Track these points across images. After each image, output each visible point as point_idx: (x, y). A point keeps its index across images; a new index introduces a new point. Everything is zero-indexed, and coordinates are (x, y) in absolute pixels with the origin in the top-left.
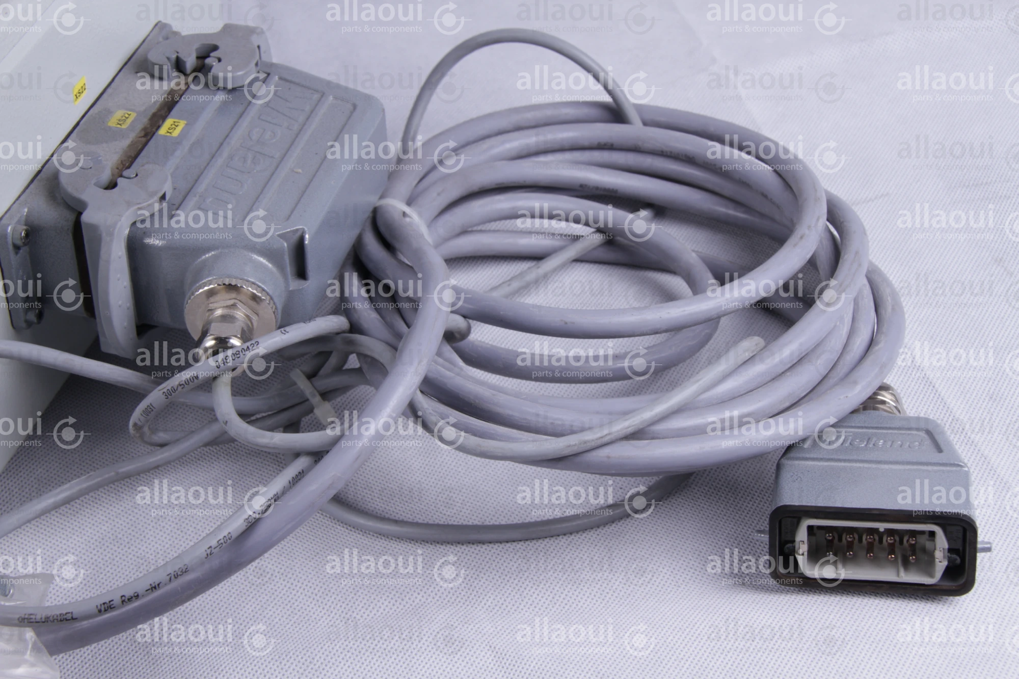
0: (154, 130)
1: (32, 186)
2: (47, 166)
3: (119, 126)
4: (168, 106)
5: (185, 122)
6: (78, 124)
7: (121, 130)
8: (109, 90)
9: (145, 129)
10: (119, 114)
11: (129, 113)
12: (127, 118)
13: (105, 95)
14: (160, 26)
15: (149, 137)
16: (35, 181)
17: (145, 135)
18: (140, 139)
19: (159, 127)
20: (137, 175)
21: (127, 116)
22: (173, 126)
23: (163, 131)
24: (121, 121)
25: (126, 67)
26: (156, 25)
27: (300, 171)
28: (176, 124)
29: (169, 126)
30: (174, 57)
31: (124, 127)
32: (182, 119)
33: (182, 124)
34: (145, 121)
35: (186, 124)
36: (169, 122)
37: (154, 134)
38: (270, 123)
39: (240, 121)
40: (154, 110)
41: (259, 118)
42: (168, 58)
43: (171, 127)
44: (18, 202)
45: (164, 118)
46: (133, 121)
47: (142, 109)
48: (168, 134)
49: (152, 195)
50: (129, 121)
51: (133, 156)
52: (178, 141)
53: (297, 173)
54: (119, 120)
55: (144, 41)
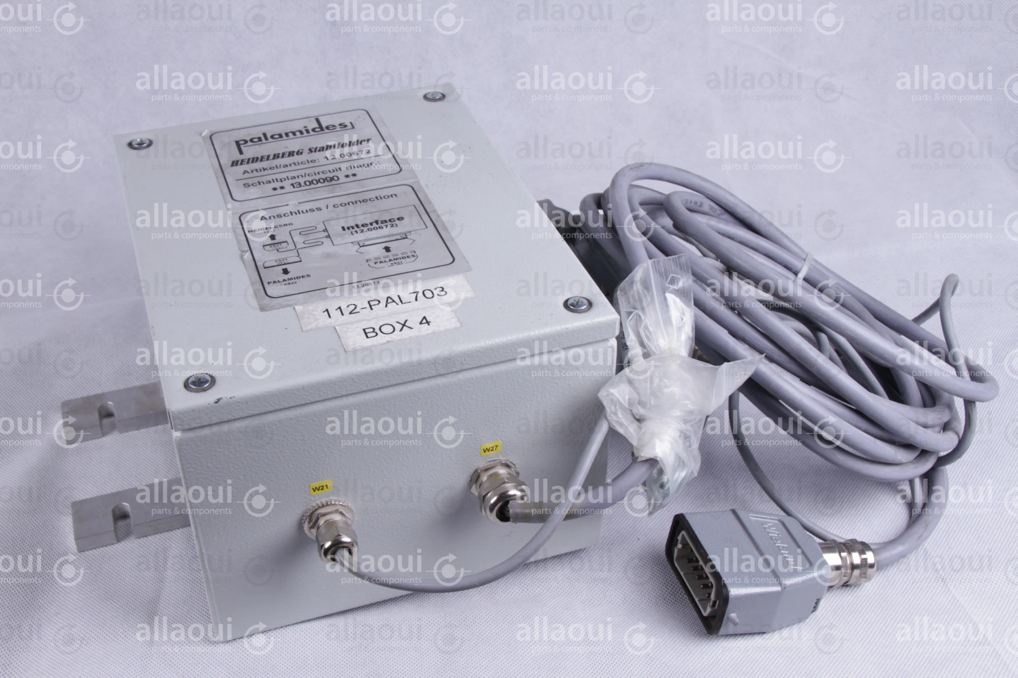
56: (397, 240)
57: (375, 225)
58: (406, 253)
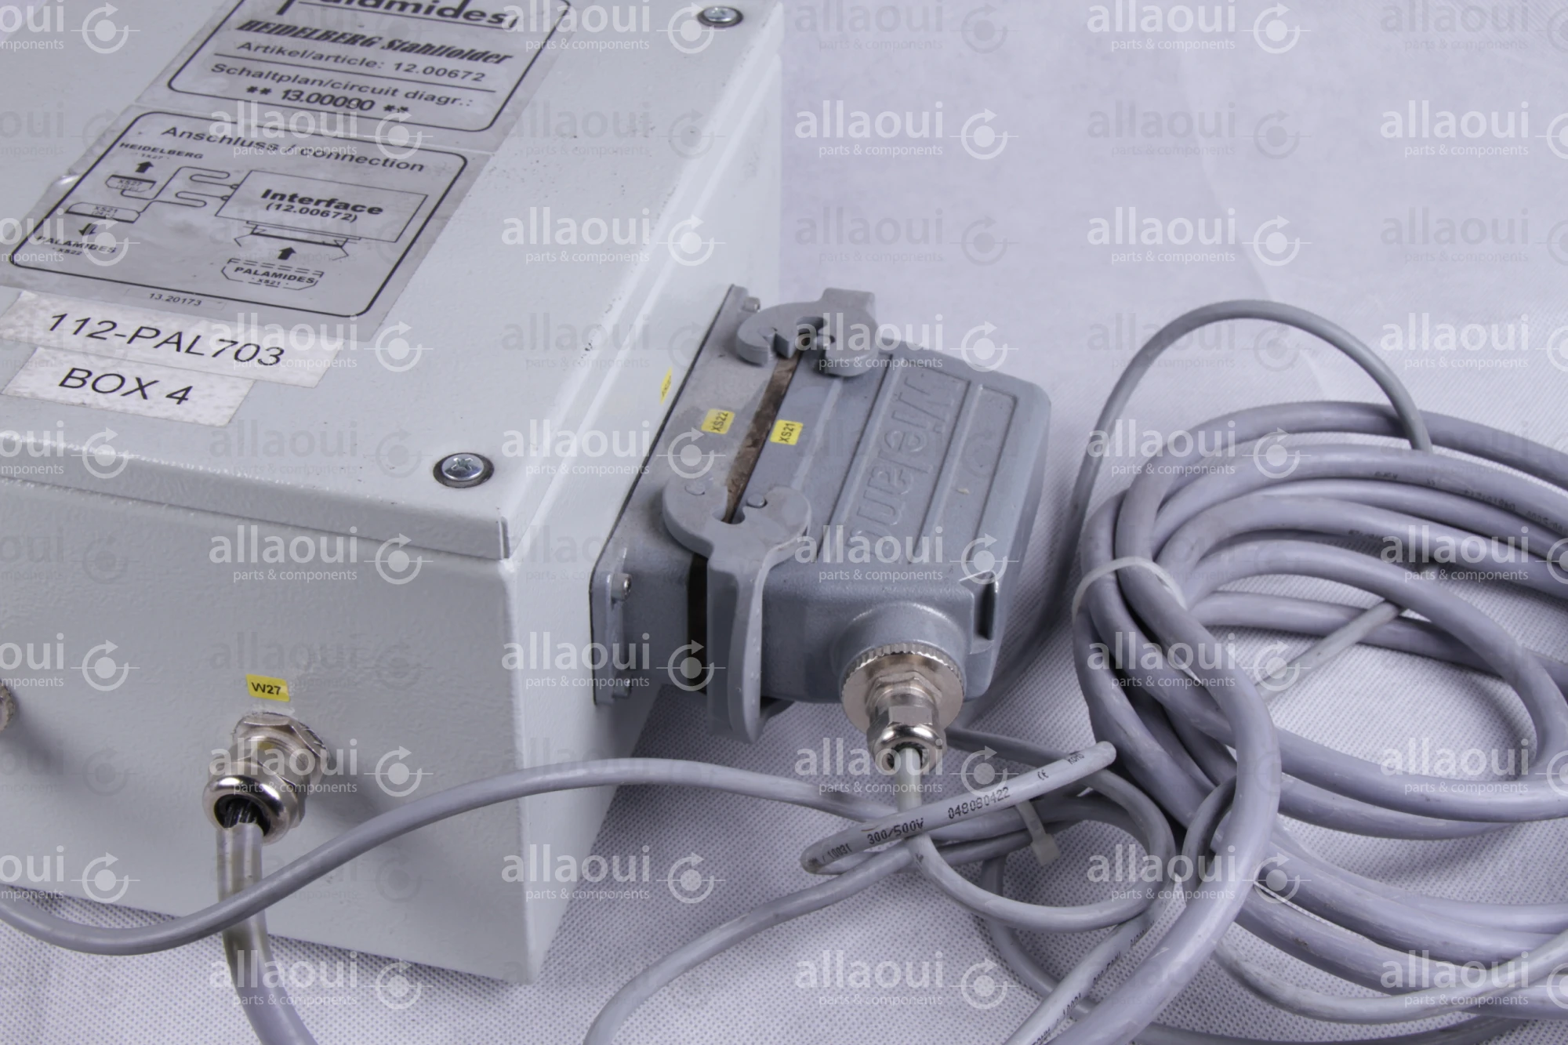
0: (764, 436)
1: (625, 517)
2: (637, 489)
3: (716, 431)
4: (774, 401)
5: (802, 425)
6: (662, 428)
7: (721, 436)
8: (691, 382)
9: (750, 435)
10: (712, 415)
11: (726, 412)
12: (724, 420)
13: (687, 389)
14: (734, 291)
15: (760, 446)
16: (627, 510)
17: (755, 444)
18: (749, 449)
19: (768, 433)
20: (766, 503)
21: (723, 417)
22: (787, 431)
23: (775, 437)
24: (718, 424)
25: (705, 348)
26: (730, 290)
27: (966, 490)
28: (790, 427)
29: (782, 430)
30: (771, 336)
31: (723, 432)
32: (797, 421)
33: (798, 427)
34: (748, 424)
35: (804, 428)
36: (780, 426)
37: (765, 441)
38: (909, 423)
39: (870, 422)
40: (756, 408)
41: (893, 417)
42: (765, 338)
43: (784, 432)
44: (612, 540)
45: (772, 419)
46: (733, 424)
47: (740, 407)
48: (784, 442)
49: (793, 530)
50: (728, 423)
51: (746, 473)
52: (799, 450)
53: (963, 493)
54: (715, 423)
55: (719, 313)
56: (324, 244)
57: (322, 207)
58: (306, 271)
